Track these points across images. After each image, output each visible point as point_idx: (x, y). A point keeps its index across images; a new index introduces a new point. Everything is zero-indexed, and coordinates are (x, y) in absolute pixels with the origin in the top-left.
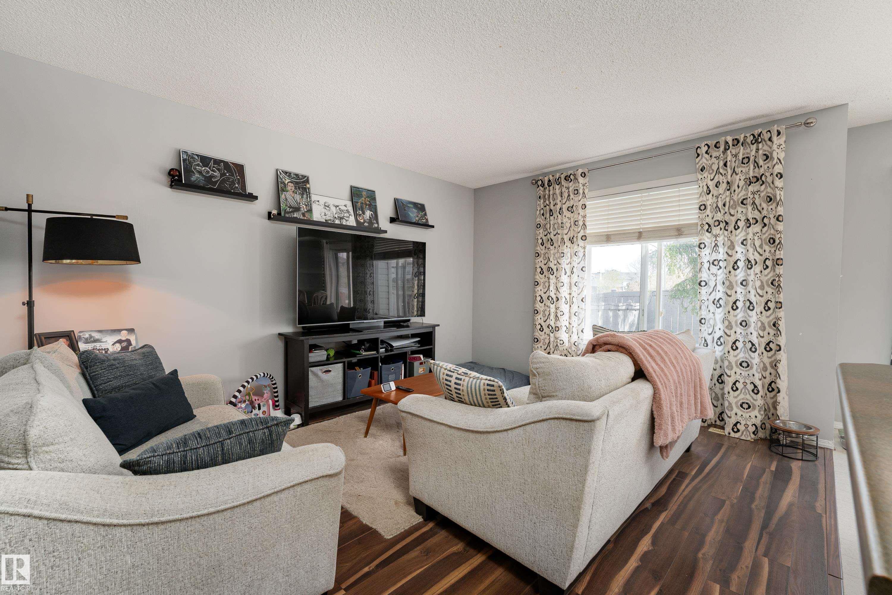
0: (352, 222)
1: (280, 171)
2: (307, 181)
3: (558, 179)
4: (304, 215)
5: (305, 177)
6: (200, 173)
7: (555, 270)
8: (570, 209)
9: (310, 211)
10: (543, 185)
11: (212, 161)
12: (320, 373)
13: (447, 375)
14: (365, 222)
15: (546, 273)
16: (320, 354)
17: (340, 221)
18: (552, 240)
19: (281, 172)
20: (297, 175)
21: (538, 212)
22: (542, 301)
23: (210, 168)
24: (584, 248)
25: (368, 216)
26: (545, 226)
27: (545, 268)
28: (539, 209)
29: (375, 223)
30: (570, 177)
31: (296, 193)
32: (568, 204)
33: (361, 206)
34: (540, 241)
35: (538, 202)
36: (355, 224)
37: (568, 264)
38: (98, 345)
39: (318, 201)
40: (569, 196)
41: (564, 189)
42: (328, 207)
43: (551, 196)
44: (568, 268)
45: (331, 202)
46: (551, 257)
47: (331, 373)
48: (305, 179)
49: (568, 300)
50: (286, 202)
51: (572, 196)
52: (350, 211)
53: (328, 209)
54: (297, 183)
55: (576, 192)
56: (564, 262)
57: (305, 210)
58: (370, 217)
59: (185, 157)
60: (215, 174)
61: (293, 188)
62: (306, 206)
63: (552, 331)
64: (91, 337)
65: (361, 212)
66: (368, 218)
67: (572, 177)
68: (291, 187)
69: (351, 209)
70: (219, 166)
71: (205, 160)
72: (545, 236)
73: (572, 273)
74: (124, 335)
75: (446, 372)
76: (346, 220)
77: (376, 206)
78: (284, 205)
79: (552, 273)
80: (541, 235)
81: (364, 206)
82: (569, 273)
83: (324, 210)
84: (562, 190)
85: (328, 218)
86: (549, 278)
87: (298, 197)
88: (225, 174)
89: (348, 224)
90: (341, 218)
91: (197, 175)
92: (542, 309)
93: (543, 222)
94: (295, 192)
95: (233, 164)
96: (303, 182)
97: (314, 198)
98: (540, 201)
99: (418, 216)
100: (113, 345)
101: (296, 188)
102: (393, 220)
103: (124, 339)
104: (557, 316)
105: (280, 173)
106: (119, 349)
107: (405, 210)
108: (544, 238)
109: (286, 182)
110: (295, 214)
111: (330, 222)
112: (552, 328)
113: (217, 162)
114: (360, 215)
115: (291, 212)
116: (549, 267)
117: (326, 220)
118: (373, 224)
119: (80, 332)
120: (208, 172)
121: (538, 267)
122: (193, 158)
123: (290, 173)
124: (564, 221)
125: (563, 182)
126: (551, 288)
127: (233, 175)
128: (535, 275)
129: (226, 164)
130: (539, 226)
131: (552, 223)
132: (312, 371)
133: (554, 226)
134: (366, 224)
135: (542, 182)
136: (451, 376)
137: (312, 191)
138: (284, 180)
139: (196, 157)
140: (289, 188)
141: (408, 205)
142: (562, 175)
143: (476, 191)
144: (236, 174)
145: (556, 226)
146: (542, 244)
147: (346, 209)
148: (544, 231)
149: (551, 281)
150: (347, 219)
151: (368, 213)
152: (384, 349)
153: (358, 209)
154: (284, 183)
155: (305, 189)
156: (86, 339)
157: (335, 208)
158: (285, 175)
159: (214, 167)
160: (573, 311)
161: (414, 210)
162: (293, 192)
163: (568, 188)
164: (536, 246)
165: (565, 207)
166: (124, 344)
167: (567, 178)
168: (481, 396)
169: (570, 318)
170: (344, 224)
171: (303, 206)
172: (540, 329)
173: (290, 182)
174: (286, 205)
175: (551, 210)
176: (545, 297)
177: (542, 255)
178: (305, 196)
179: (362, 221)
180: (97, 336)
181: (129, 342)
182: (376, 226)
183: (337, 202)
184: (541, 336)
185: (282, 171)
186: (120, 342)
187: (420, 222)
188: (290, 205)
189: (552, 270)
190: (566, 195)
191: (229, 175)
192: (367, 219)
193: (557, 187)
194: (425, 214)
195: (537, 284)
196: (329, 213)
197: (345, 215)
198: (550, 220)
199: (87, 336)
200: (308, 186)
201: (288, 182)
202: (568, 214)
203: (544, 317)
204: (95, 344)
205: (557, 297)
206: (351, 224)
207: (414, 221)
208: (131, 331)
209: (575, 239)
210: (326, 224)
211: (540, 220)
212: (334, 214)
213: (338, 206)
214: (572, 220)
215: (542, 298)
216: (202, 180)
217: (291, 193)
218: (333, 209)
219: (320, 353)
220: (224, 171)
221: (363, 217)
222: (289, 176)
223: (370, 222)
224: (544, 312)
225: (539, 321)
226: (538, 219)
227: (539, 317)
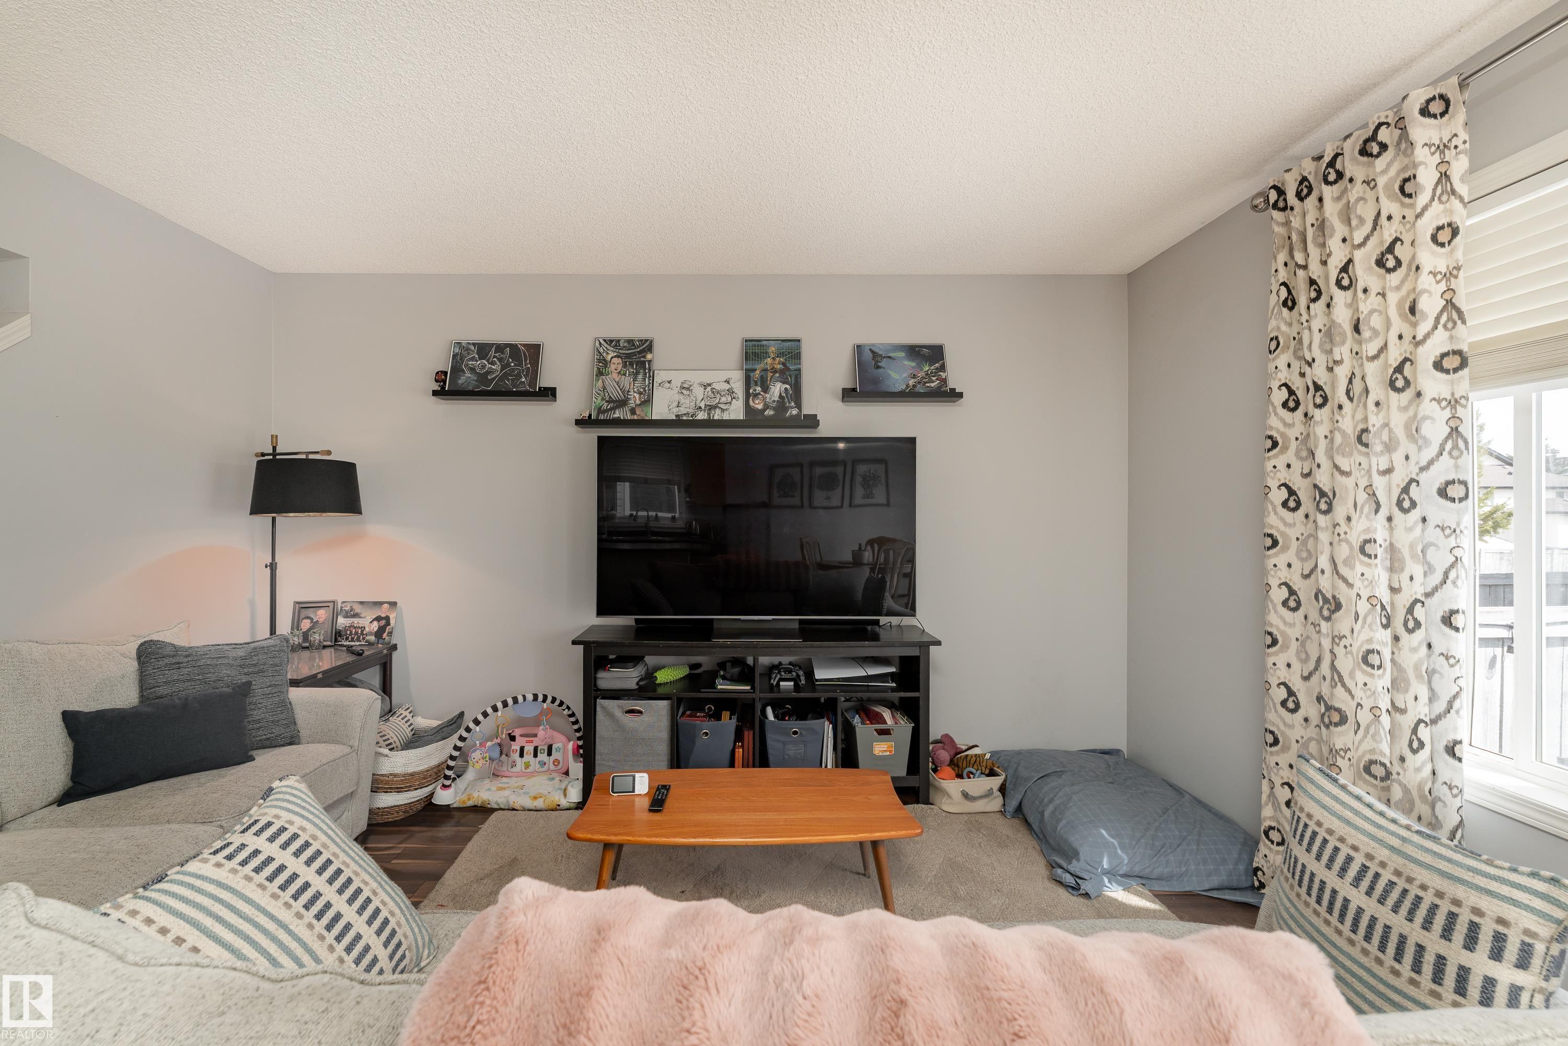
0: (736, 411)
1: (601, 340)
2: (650, 349)
3: (1331, 164)
4: (633, 411)
5: (646, 341)
6: (472, 370)
7: (1332, 497)
9: (648, 401)
11: (493, 349)
12: (618, 714)
14: (766, 407)
15: (1307, 506)
16: (620, 675)
17: (709, 414)
18: (1318, 388)
19: (602, 342)
20: (630, 342)
21: (1273, 300)
22: (1292, 604)
23: (488, 361)
24: (1454, 403)
25: (777, 394)
26: (1295, 340)
27: (1303, 488)
28: (1275, 287)
29: (792, 408)
30: (1376, 139)
31: (625, 374)
32: (1379, 243)
33: (762, 376)
34: (1279, 397)
36: (741, 416)
37: (1383, 473)
38: (356, 621)
39: (669, 382)
40: (1379, 210)
41: (1356, 192)
42: (688, 389)
43: (1311, 232)
44: (1384, 487)
45: (695, 378)
46: (1316, 447)
47: (644, 718)
48: (644, 346)
50: (602, 393)
51: (1388, 207)
52: (735, 390)
53: (687, 392)
54: (628, 356)
55: (1410, 188)
57: (638, 402)
58: (781, 397)
59: (457, 350)
60: (493, 367)
61: (620, 367)
62: (640, 393)
63: (1327, 720)
64: (352, 609)
65: (759, 389)
66: (777, 399)
67: (1384, 135)
68: (616, 364)
69: (738, 387)
70: (503, 353)
71: (483, 349)
72: (1296, 373)
74: (383, 611)
76: (723, 410)
77: (799, 370)
78: (600, 398)
79: (1323, 507)
80: (1281, 375)
81: (770, 374)
82: (1387, 507)
83: (677, 397)
84: (1348, 197)
85: (683, 410)
86: (1316, 526)
87: (626, 381)
88: (508, 365)
89: (726, 416)
90: (711, 408)
91: (468, 374)
93: (1286, 330)
94: (622, 373)
95: (524, 345)
96: (641, 352)
97: (660, 377)
99: (914, 376)
100: (371, 622)
101: (625, 366)
102: (849, 394)
103: (383, 615)
104: (1334, 668)
105: (600, 344)
106: (376, 629)
107: (878, 367)
108: (1297, 383)
109: (609, 358)
110: (617, 412)
111: (685, 418)
112: (1326, 708)
113: (500, 348)
115: (611, 409)
116: (1314, 485)
117: (677, 416)
118: (786, 409)
119: (343, 602)
120: (484, 366)
122: (468, 349)
123: (619, 341)
124: (1363, 309)
126: (1322, 561)
127: (520, 364)
129: (513, 347)
130: (1273, 346)
131: (1316, 326)
132: (603, 707)
134: (769, 412)
135: (1279, 192)
137: (656, 365)
138: (604, 354)
139: (472, 348)
140: (613, 367)
141: (892, 355)
142: (1348, 144)
143: (1133, 278)
144: (526, 361)
146: (1291, 406)
147: (727, 387)
148: (1299, 358)
149: (1320, 534)
150: (724, 408)
151: (777, 389)
152: (792, 683)
153: (752, 383)
154: (605, 360)
155: (644, 362)
156: (347, 612)
157: (702, 389)
158: (608, 347)
159: (494, 357)
161: (906, 363)
162: (620, 372)
165: (1363, 258)
166: (383, 622)
167: (1369, 147)
170: (716, 417)
171: (635, 394)
172: (1284, 704)
173: (615, 357)
174: (603, 399)
175: (1312, 282)
176: (1305, 589)
177: (1293, 445)
178: (640, 377)
179: (760, 407)
180: (358, 608)
181: (387, 619)
182: (795, 412)
183: (707, 377)
184: (1291, 727)
185: (605, 341)
186: (378, 619)
187: (920, 389)
188: (610, 397)
189: (1323, 495)
190: (1365, 211)
191: (515, 365)
192: (774, 401)
193: (1330, 192)
194: (943, 368)
195: (1274, 542)
196: (688, 401)
197: (724, 399)
198: (1309, 317)
199: (348, 608)
200: (649, 356)
201: (612, 358)
202: (1378, 281)
203: (1302, 661)
204: (353, 619)
205: (1335, 598)
206: (733, 417)
207: (901, 387)
208: (393, 604)
210: (678, 422)
211: (1279, 323)
212: (698, 402)
213: (709, 385)
215: (1292, 593)
216: (474, 380)
217: (615, 375)
218: (699, 392)
219: (620, 673)
220: (508, 360)
221: (764, 399)
222: (616, 345)
223: (781, 406)
224: (1303, 644)
225: (1282, 674)
226: (1273, 323)
227: (1281, 660)
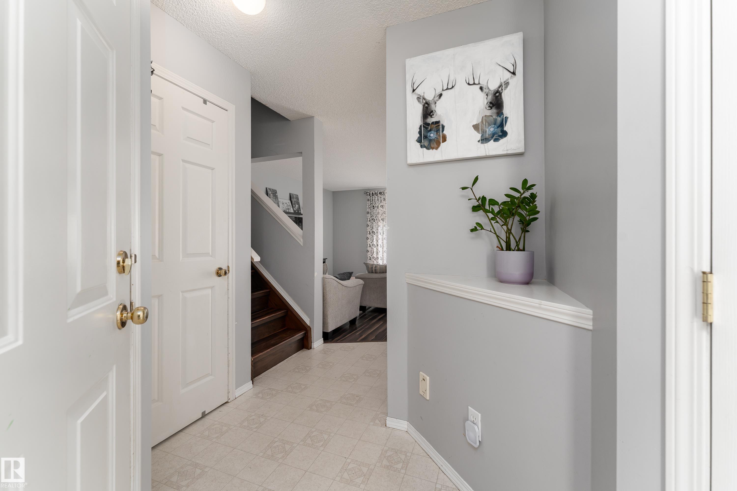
1: (268, 188)
2: (276, 193)
3: (377, 193)
7: (376, 233)
8: (382, 206)
9: (279, 206)
10: (370, 195)
13: (372, 266)
15: (371, 234)
18: (374, 219)
20: (273, 190)
21: (367, 207)
22: (370, 246)
26: (371, 213)
27: (371, 232)
28: (368, 205)
29: (299, 211)
30: (381, 193)
32: (382, 204)
33: (294, 203)
34: (369, 220)
35: (367, 202)
36: (293, 212)
37: (381, 230)
39: (280, 202)
40: (381, 201)
41: (379, 198)
42: (283, 204)
43: (374, 200)
44: (381, 232)
45: (284, 201)
46: (373, 227)
48: (275, 191)
49: (382, 246)
51: (383, 201)
52: (290, 205)
53: (283, 205)
55: (384, 200)
56: (380, 229)
63: (375, 260)
66: (297, 208)
67: (382, 193)
68: (272, 195)
72: (371, 217)
73: (383, 234)
75: (371, 265)
77: (299, 202)
79: (374, 234)
80: (369, 217)
82: (382, 234)
84: (378, 198)
85: (284, 209)
86: (373, 236)
87: (274, 200)
89: (291, 212)
90: (288, 209)
92: (370, 250)
93: (370, 211)
96: (275, 193)
97: (279, 200)
98: (368, 202)
104: (377, 253)
108: (370, 218)
111: (285, 211)
112: (375, 258)
114: (294, 207)
116: (373, 231)
121: (368, 231)
124: (379, 211)
125: (379, 195)
126: (374, 240)
128: (367, 235)
130: (368, 213)
131: (374, 212)
133: (375, 213)
134: (297, 211)
135: (369, 193)
136: (373, 266)
137: (278, 197)
138: (269, 192)
142: (378, 192)
143: (334, 193)
145: (376, 213)
146: (370, 221)
148: (370, 215)
149: (374, 237)
150: (290, 209)
151: (297, 206)
154: (269, 194)
155: (276, 196)
158: (269, 190)
160: (384, 250)
163: (381, 198)
164: (367, 222)
165: (379, 206)
167: (380, 193)
168: (383, 269)
169: (383, 253)
171: (277, 204)
172: (370, 259)
173: (271, 193)
175: (373, 206)
176: (371, 244)
177: (370, 226)
178: (276, 199)
179: (295, 210)
183: (286, 202)
189: (374, 232)
190: (380, 200)
193: (376, 197)
195: (367, 238)
196: (284, 207)
197: (289, 207)
198: (373, 211)
202: (381, 209)
203: (371, 253)
205: (377, 244)
209: (384, 219)
211: (368, 210)
212: (286, 207)
214: (383, 211)
215: (370, 245)
217: (272, 198)
218: (285, 205)
222: (271, 190)
224: (371, 251)
225: (369, 256)
226: (367, 210)
227: (369, 254)
